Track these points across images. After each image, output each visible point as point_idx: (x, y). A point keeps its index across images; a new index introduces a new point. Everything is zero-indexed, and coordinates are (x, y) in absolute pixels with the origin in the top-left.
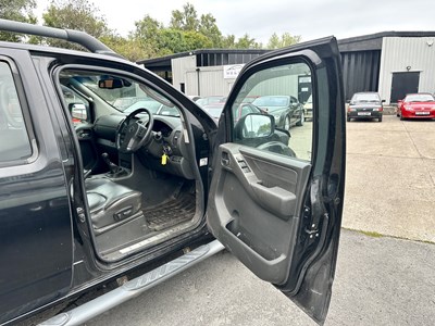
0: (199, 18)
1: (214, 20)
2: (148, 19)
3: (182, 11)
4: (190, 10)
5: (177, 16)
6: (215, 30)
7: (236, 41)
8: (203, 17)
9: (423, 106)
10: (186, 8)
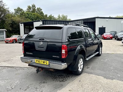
0: (36, 8)
1: (42, 10)
2: (19, 8)
3: (31, 6)
4: (34, 6)
5: (29, 8)
6: (42, 13)
7: (48, 16)
8: (37, 8)
9: (108, 36)
10: (32, 5)
